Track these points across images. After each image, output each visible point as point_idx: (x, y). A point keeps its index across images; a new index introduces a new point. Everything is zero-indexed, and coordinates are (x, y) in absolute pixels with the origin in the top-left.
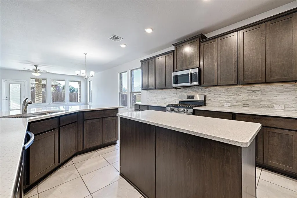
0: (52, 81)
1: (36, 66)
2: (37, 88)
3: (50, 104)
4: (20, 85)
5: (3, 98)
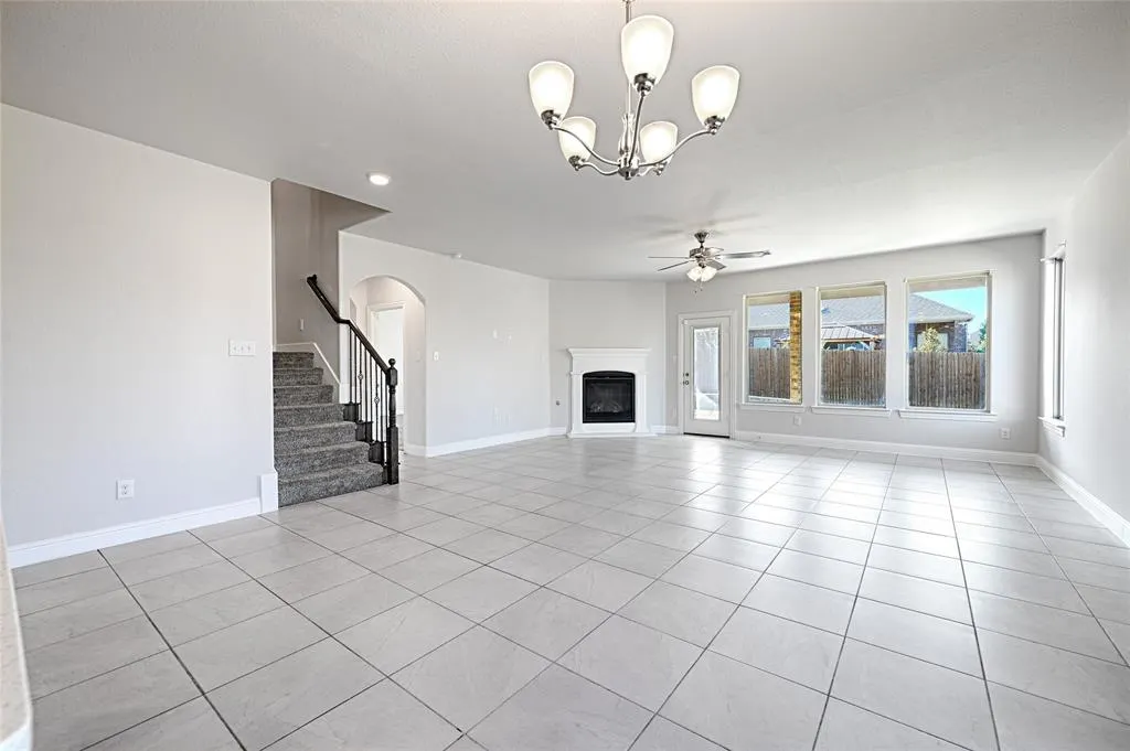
4: (716, 331)
5: (681, 379)
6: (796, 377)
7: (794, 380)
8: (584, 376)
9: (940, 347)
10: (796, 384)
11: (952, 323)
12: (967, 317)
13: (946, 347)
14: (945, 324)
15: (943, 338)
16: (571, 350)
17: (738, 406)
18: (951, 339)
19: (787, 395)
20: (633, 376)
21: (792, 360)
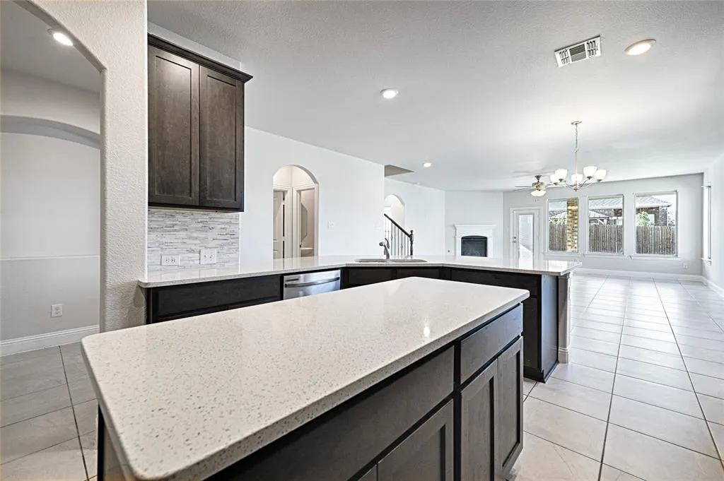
0: (591, 201)
1: (538, 177)
2: (570, 220)
3: (584, 255)
4: (531, 216)
5: (511, 240)
6: (570, 239)
7: (569, 241)
8: (462, 238)
9: (649, 223)
10: (570, 243)
11: (658, 208)
12: (667, 204)
13: (653, 222)
14: (652, 208)
15: (651, 217)
16: (456, 226)
17: (544, 253)
18: (656, 218)
19: (564, 249)
20: (486, 238)
21: (568, 231)
